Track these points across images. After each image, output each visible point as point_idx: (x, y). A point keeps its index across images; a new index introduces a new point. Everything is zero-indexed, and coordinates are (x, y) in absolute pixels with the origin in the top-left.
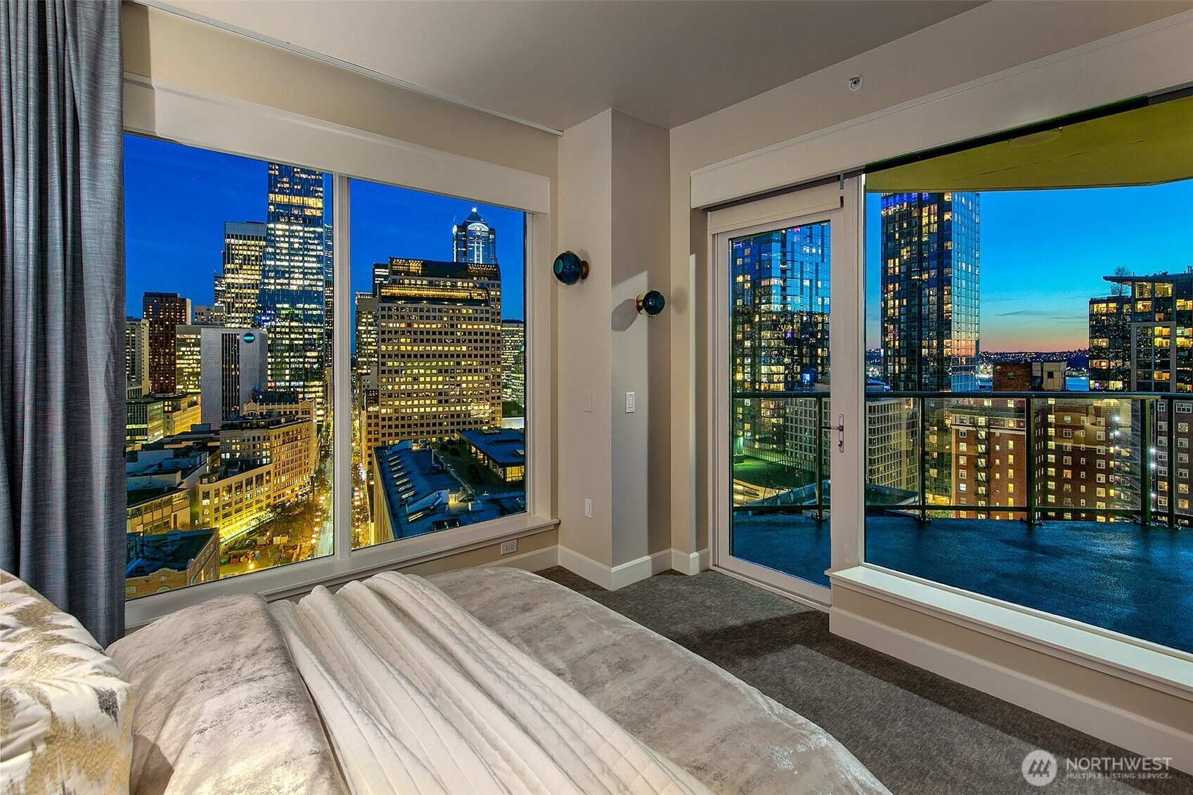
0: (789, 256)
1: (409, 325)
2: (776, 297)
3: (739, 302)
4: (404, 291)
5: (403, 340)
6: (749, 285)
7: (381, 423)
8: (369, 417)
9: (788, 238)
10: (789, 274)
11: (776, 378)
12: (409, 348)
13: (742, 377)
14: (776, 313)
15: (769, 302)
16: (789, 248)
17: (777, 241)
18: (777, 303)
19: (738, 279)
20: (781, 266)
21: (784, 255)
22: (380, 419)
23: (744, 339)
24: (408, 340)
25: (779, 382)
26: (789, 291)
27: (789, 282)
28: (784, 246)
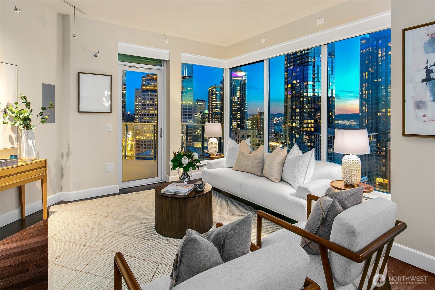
0: (316, 72)
1: (153, 102)
2: (310, 90)
3: (294, 92)
4: (151, 88)
5: (151, 108)
6: (298, 84)
7: (141, 143)
8: (137, 141)
9: (316, 64)
10: (316, 79)
11: (310, 125)
12: (153, 112)
13: (295, 125)
14: (310, 97)
15: (307, 92)
16: (316, 68)
17: (311, 65)
18: (311, 92)
19: (294, 82)
20: (313, 76)
21: (314, 71)
22: (141, 141)
23: (296, 108)
24: (153, 109)
25: (311, 127)
26: (316, 87)
27: (316, 83)
28: (314, 67)
